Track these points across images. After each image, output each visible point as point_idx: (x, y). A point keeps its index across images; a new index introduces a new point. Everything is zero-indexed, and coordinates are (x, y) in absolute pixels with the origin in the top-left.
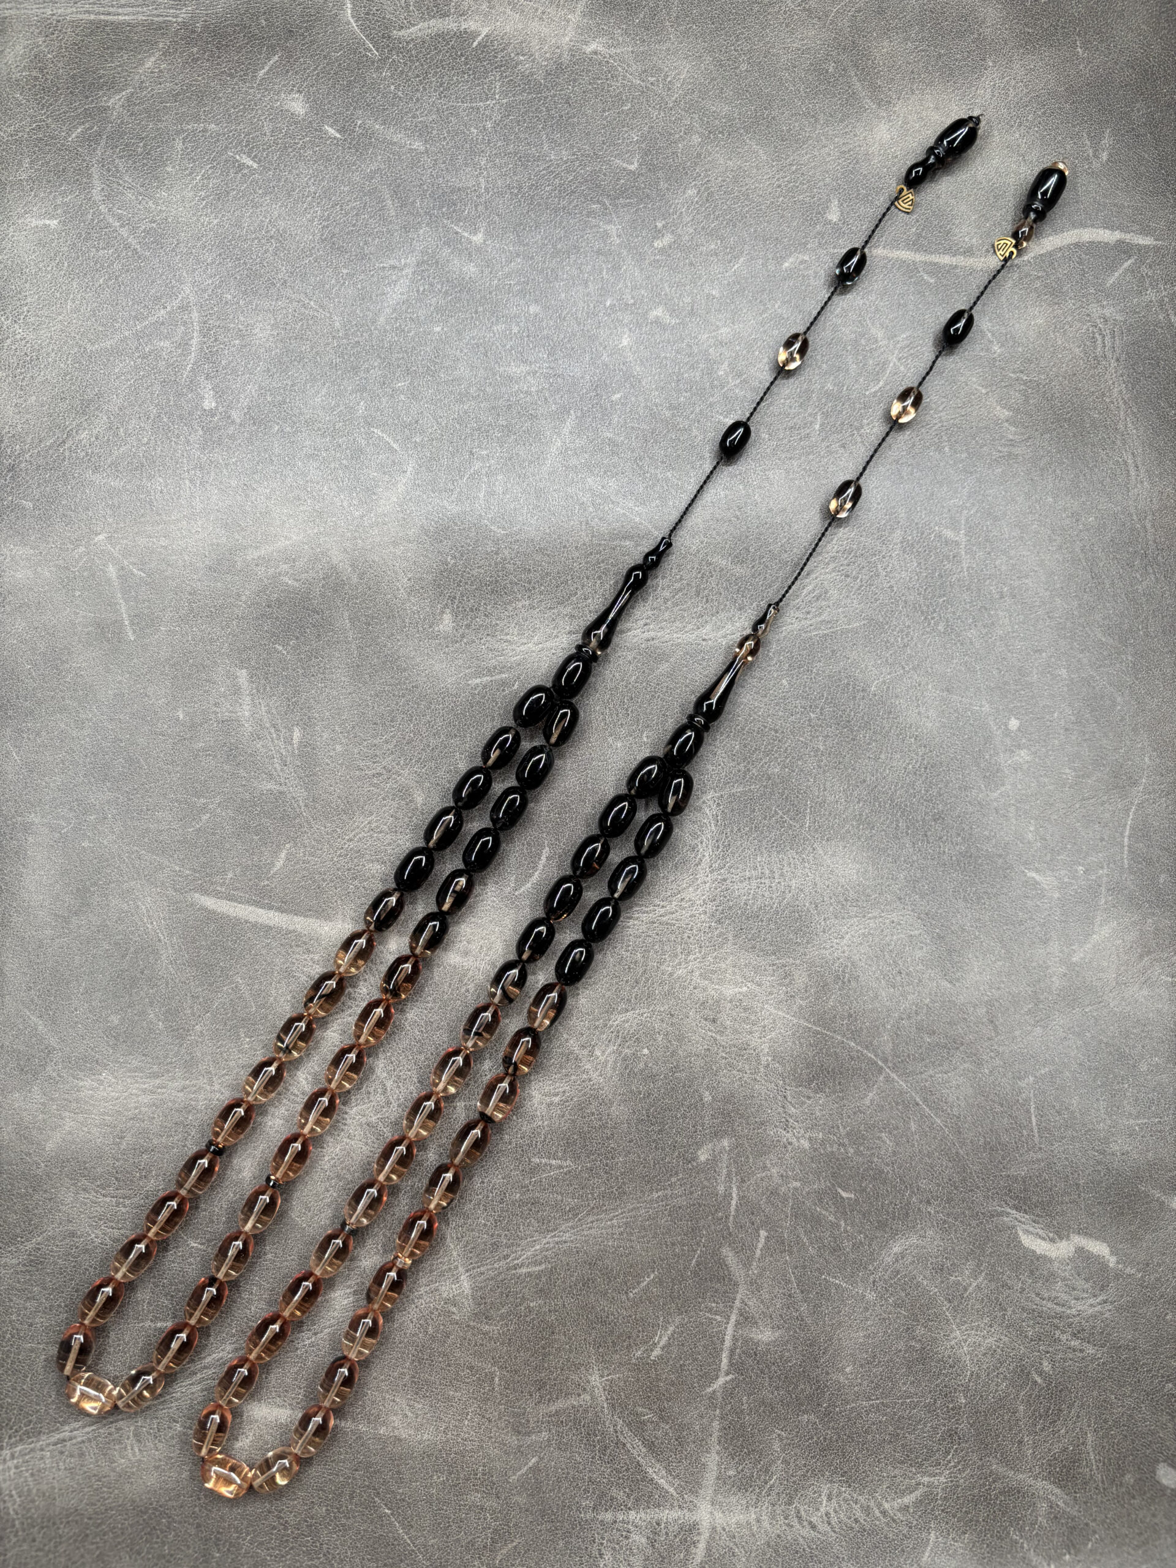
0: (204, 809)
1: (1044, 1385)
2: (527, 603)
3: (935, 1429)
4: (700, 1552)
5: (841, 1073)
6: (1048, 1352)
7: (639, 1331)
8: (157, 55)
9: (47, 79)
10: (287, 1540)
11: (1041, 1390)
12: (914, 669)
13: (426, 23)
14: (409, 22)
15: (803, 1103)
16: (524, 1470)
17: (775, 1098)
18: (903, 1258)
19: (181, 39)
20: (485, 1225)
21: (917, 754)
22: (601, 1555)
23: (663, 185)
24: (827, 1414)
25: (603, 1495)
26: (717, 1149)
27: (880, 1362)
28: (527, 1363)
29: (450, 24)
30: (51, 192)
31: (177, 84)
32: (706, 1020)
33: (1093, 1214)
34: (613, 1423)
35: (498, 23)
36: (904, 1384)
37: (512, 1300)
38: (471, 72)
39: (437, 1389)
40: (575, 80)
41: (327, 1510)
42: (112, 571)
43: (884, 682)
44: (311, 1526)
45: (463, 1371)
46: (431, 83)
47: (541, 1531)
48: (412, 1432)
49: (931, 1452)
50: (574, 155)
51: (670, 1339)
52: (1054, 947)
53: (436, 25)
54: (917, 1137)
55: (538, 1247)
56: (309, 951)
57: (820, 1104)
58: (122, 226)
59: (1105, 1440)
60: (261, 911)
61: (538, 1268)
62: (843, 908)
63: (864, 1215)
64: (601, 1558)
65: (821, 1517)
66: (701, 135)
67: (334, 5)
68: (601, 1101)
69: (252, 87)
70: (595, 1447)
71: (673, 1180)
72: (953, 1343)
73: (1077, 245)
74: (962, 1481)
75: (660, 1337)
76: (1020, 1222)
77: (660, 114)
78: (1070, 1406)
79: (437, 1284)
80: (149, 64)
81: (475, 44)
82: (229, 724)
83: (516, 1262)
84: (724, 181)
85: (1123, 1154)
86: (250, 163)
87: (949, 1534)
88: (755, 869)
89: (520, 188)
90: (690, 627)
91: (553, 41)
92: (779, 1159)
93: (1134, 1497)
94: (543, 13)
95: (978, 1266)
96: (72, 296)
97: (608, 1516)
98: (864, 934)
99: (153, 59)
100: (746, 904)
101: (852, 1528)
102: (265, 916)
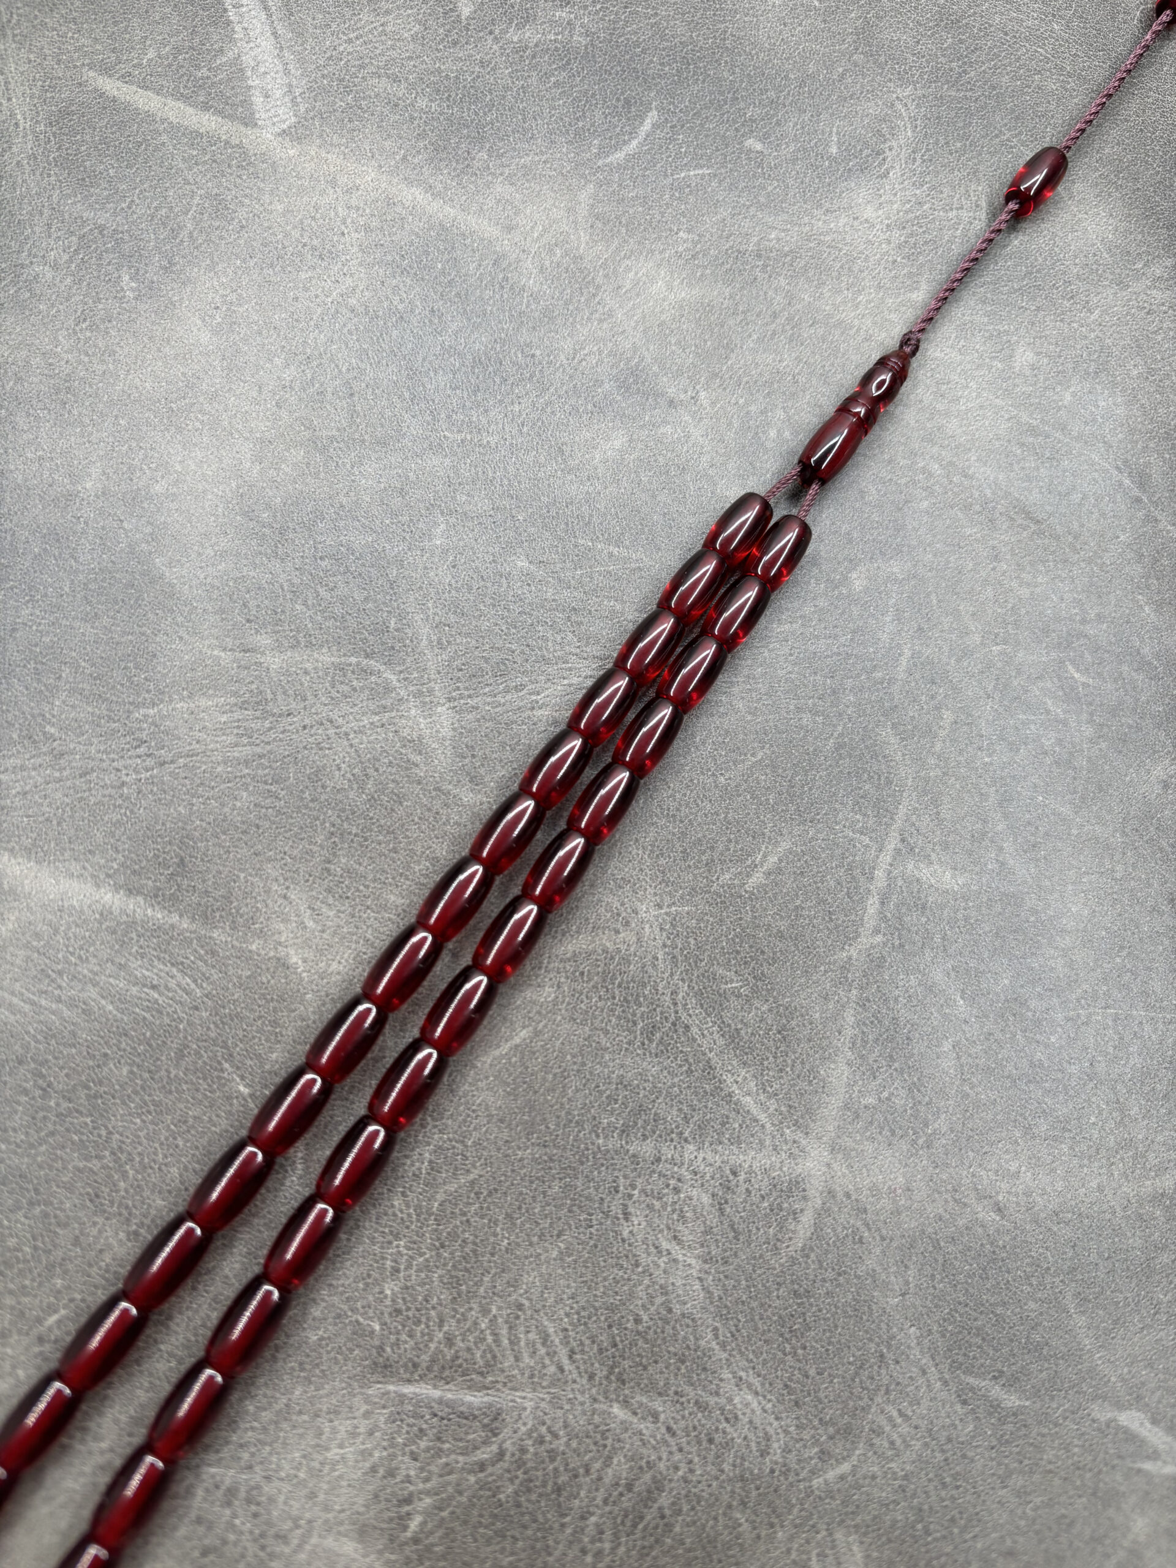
4: (803, 1229)
7: (730, 841)
10: (45, 1118)
16: (505, 1048)
22: (627, 1216)
26: (882, 575)
34: (675, 991)
39: (367, 887)
41: (132, 1072)
44: (95, 1097)
45: (419, 863)
47: (521, 1159)
48: (310, 955)
51: (780, 861)
56: (256, 177)
60: (192, 111)
64: (627, 1219)
70: (635, 1023)
75: (765, 856)
79: (393, 714)
83: (534, 698)
97: (647, 1149)
102: (195, 119)
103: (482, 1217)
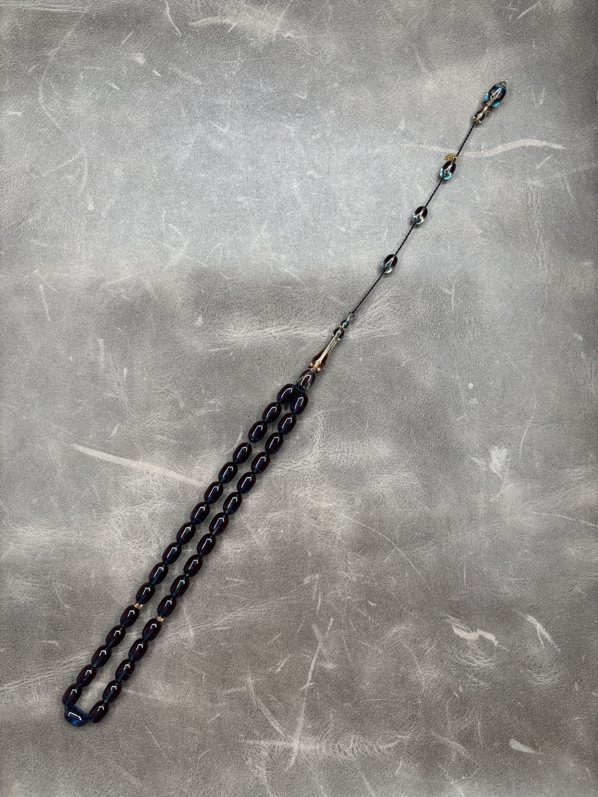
0: (80, 404)
1: (459, 698)
2: (239, 314)
3: (406, 714)
4: (292, 761)
5: (374, 547)
6: (462, 683)
7: (271, 660)
8: (73, 30)
9: (19, 41)
10: (104, 742)
11: (458, 700)
12: (424, 356)
13: (206, 20)
14: (198, 18)
15: (355, 560)
16: (214, 719)
17: (342, 556)
18: (397, 635)
19: (85, 22)
20: (202, 607)
21: (422, 398)
22: (247, 759)
23: (318, 107)
24: (356, 703)
25: (250, 732)
26: (313, 578)
27: (382, 682)
28: (218, 670)
29: (217, 20)
30: (19, 98)
31: (82, 46)
32: (312, 518)
33: (489, 621)
34: (257, 701)
35: (241, 21)
36: (393, 692)
37: (213, 642)
38: (226, 45)
39: (176, 679)
40: (278, 52)
41: (123, 730)
42: (41, 287)
43: (409, 362)
44: (115, 737)
45: (189, 672)
46: (207, 50)
47: (220, 746)
48: (163, 698)
49: (403, 724)
50: (275, 90)
51: (285, 664)
52: (482, 495)
53: (211, 20)
54: (408, 580)
55: (226, 618)
56: (126, 475)
57: (363, 561)
58: (52, 117)
59: (486, 726)
60: (105, 454)
61: (226, 628)
62: (381, 469)
63: (380, 614)
65: (350, 750)
66: (339, 83)
67: (161, 8)
68: (259, 553)
69: (119, 49)
70: (247, 710)
71: (291, 592)
72: (417, 675)
73: (523, 147)
74: (417, 739)
75: (281, 663)
76: (454, 622)
77: (319, 71)
78: (471, 708)
79: (178, 632)
80: (69, 34)
81: (229, 31)
82: (93, 364)
83: (215, 624)
84: (349, 107)
85: (506, 594)
86: (116, 87)
87: (409, 763)
88: (340, 448)
89: (247, 106)
90: (317, 329)
91: (268, 31)
92: (342, 585)
93: (498, 753)
94: (264, 16)
95: (433, 641)
96: (27, 151)
97: (251, 742)
98: (390, 482)
99: (71, 32)
100: (334, 464)
101: (364, 756)
102: (106, 457)
103: (211, 761)
